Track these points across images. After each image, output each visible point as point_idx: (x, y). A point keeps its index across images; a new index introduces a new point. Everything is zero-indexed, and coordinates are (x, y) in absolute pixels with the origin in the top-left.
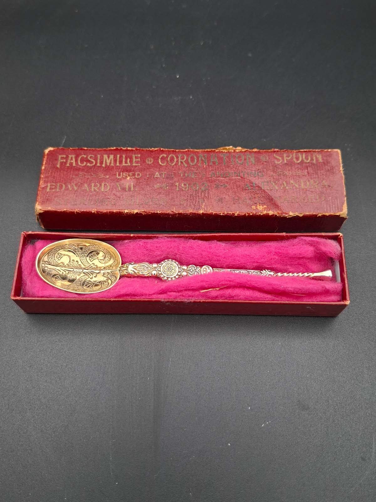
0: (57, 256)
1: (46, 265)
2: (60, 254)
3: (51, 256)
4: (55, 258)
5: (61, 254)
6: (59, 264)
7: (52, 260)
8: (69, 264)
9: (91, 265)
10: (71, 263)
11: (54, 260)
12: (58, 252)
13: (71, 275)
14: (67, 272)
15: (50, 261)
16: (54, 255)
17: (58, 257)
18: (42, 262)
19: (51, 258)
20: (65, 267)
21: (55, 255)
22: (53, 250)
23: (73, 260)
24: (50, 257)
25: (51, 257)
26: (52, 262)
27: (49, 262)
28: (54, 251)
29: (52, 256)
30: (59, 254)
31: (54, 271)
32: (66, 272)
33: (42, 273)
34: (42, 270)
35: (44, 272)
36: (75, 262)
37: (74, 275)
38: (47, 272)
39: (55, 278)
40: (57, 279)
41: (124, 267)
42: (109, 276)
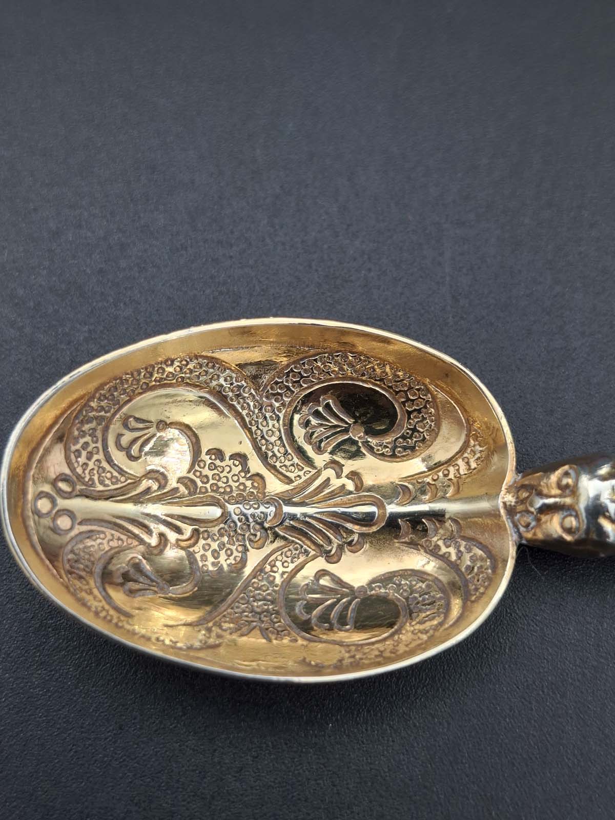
0: (120, 436)
1: (62, 503)
2: (138, 420)
3: (82, 441)
4: (112, 448)
5: (143, 421)
6: (137, 482)
7: (91, 465)
8: (191, 475)
9: (319, 473)
10: (206, 471)
11: (105, 464)
12: (125, 409)
13: (215, 546)
14: (188, 530)
15: (79, 470)
16: (99, 434)
17: (125, 441)
18: (35, 482)
19: (84, 453)
20: (170, 497)
21: (106, 429)
22: (94, 404)
23: (218, 453)
24: (78, 446)
25: (86, 444)
26: (96, 478)
27: (80, 478)
28: (102, 408)
29: (88, 439)
30: (132, 423)
31: (109, 532)
32: (178, 530)
33: (41, 559)
34: (41, 541)
35: (51, 554)
36: (223, 464)
37: (228, 546)
38: (69, 547)
39: (120, 580)
40: (131, 585)
41: (545, 491)
42: (440, 543)
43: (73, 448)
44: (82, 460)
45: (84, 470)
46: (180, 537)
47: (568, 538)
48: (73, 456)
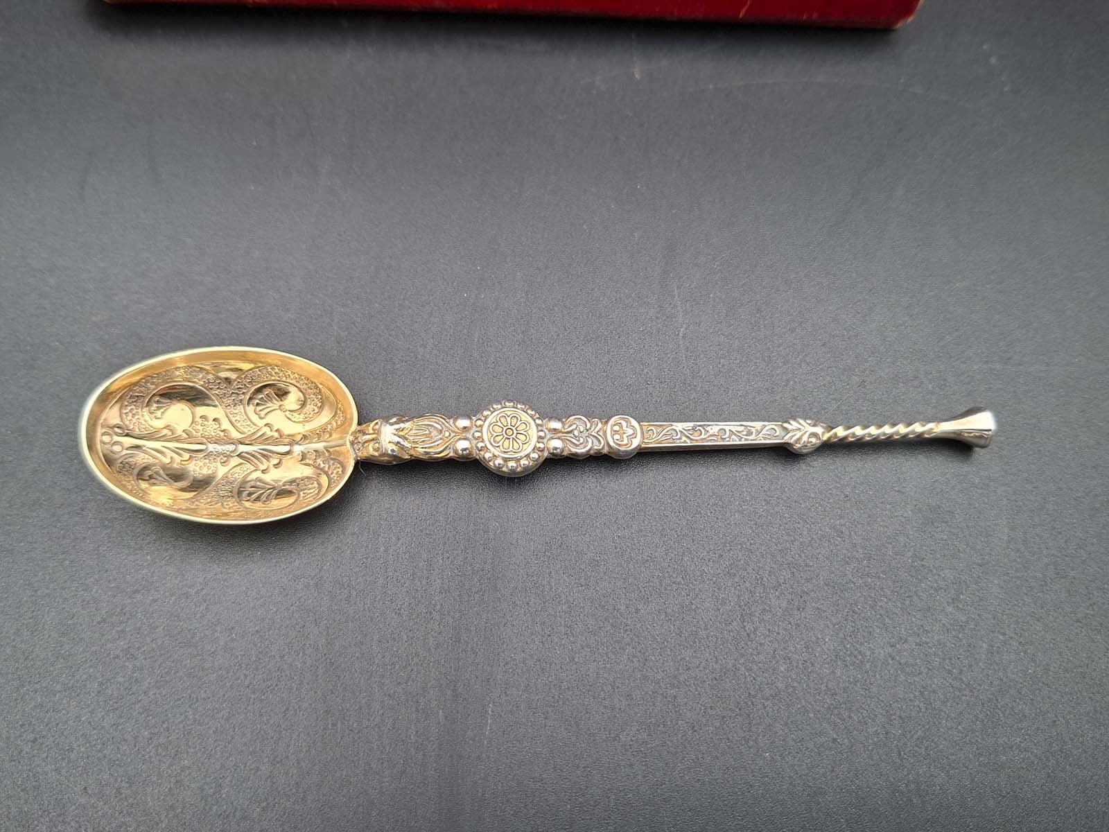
1: (116, 438)
3: (130, 408)
6: (159, 431)
7: (134, 420)
8: (191, 429)
9: (260, 429)
10: (199, 427)
11: (141, 420)
13: (201, 464)
14: (186, 456)
15: (127, 423)
17: (153, 409)
18: (102, 427)
19: (130, 414)
20: (178, 440)
21: (142, 403)
22: (136, 389)
23: (206, 418)
24: (127, 411)
25: (130, 411)
26: (136, 427)
28: (141, 392)
29: (133, 408)
31: (142, 454)
32: (181, 456)
33: (104, 464)
34: (104, 456)
35: (109, 461)
36: (209, 424)
37: (208, 465)
38: (120, 461)
39: (148, 478)
40: (153, 481)
41: (367, 432)
42: (321, 463)
43: (125, 411)
44: (129, 418)
45: (130, 423)
46: (183, 459)
47: (376, 454)
48: (124, 416)
